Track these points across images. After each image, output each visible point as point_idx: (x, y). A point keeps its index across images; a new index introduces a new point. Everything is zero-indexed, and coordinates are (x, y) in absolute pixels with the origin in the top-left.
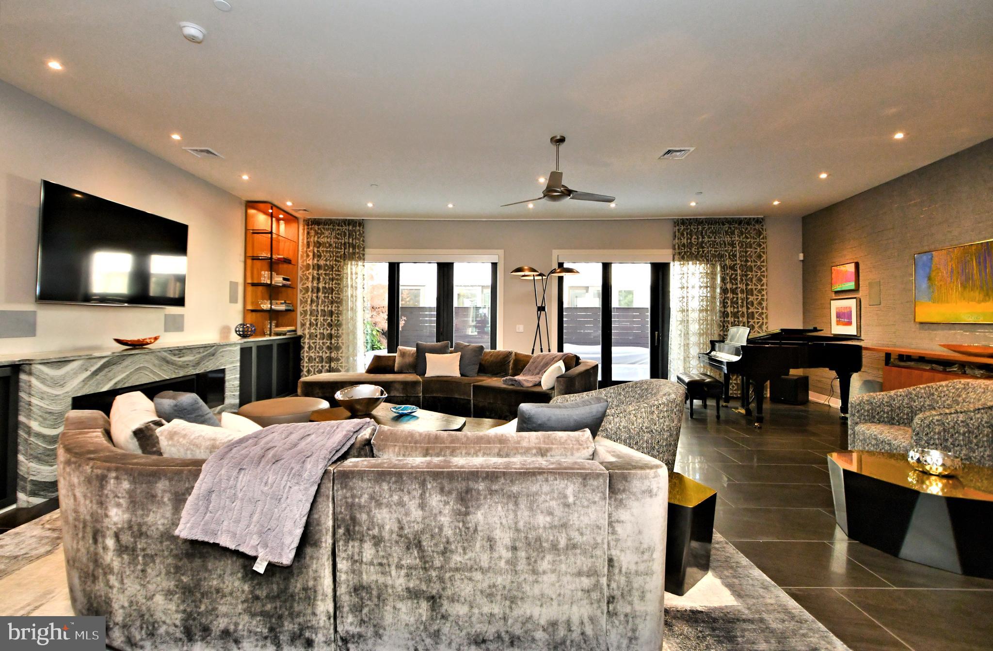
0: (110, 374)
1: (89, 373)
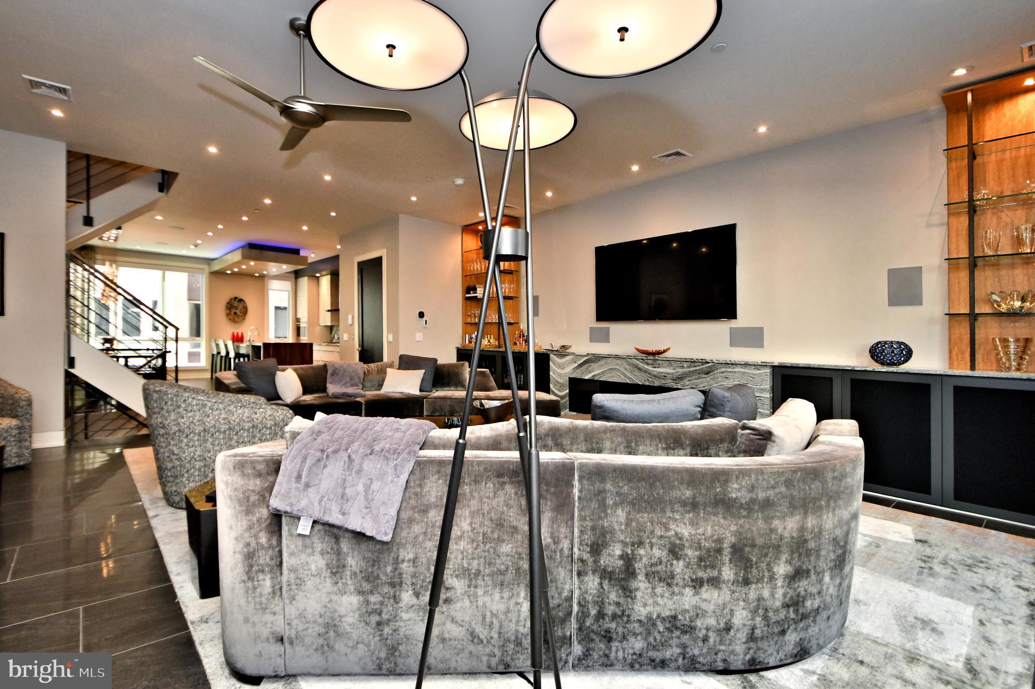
0: (590, 369)
1: (576, 365)
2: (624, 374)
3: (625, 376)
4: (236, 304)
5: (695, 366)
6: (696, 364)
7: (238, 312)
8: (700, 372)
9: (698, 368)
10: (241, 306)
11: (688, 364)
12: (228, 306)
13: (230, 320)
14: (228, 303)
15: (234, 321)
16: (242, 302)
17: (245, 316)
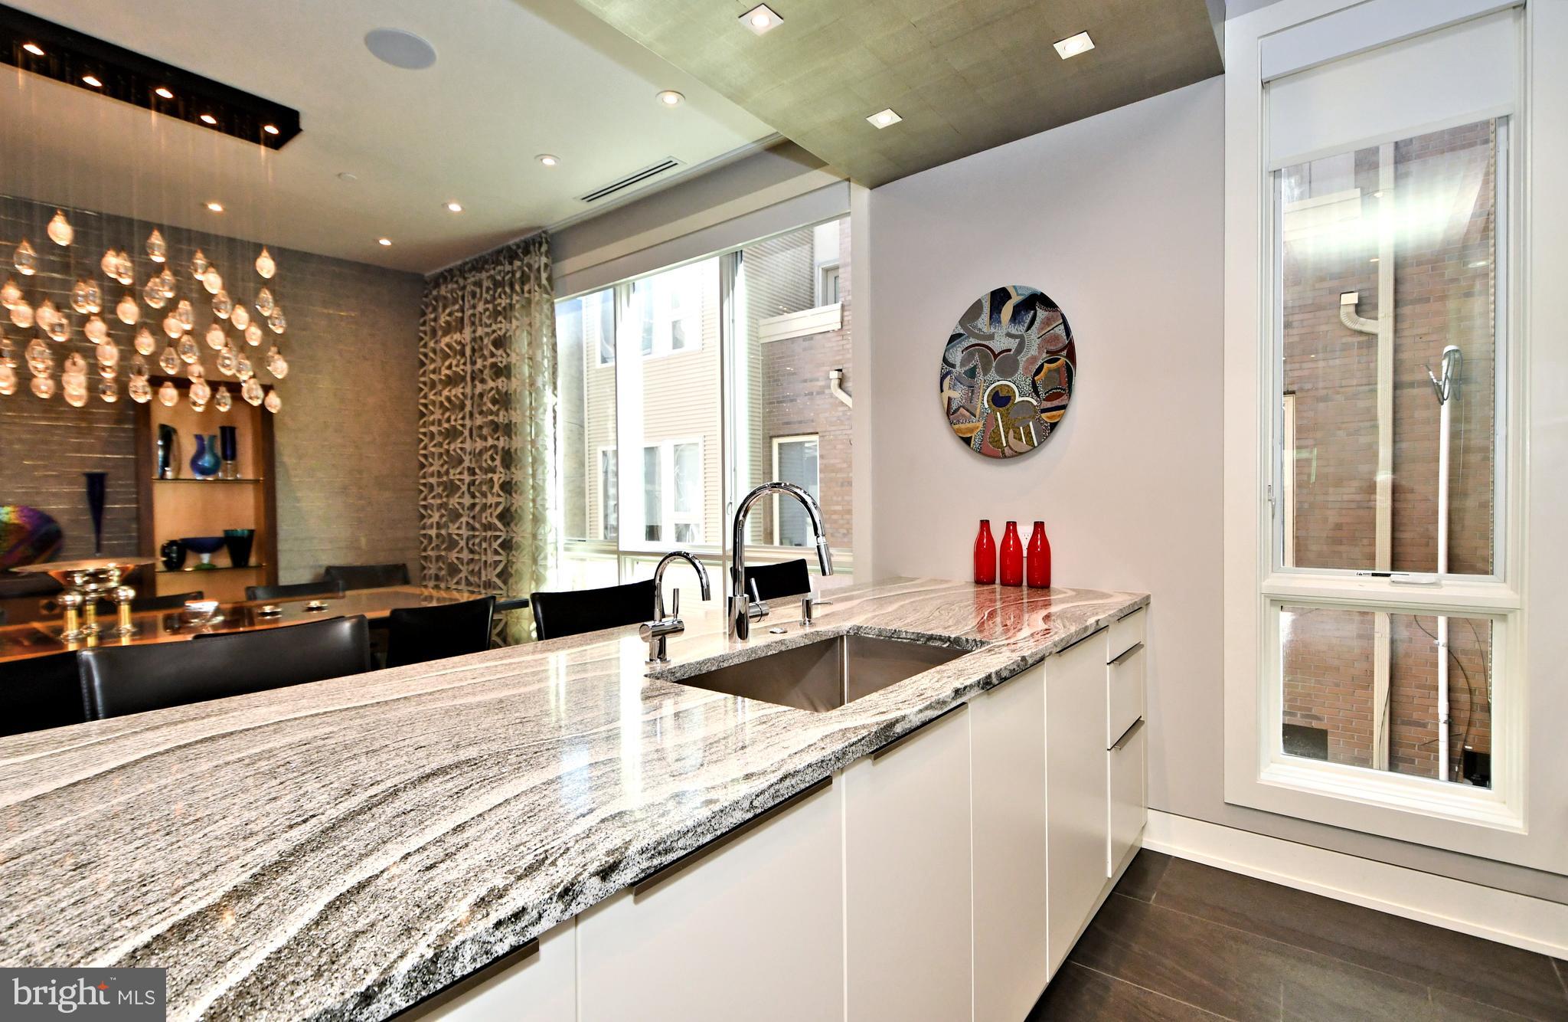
4: (1002, 336)
7: (1020, 383)
12: (957, 357)
13: (967, 441)
14: (954, 338)
15: (992, 450)
16: (1042, 314)
17: (1064, 407)
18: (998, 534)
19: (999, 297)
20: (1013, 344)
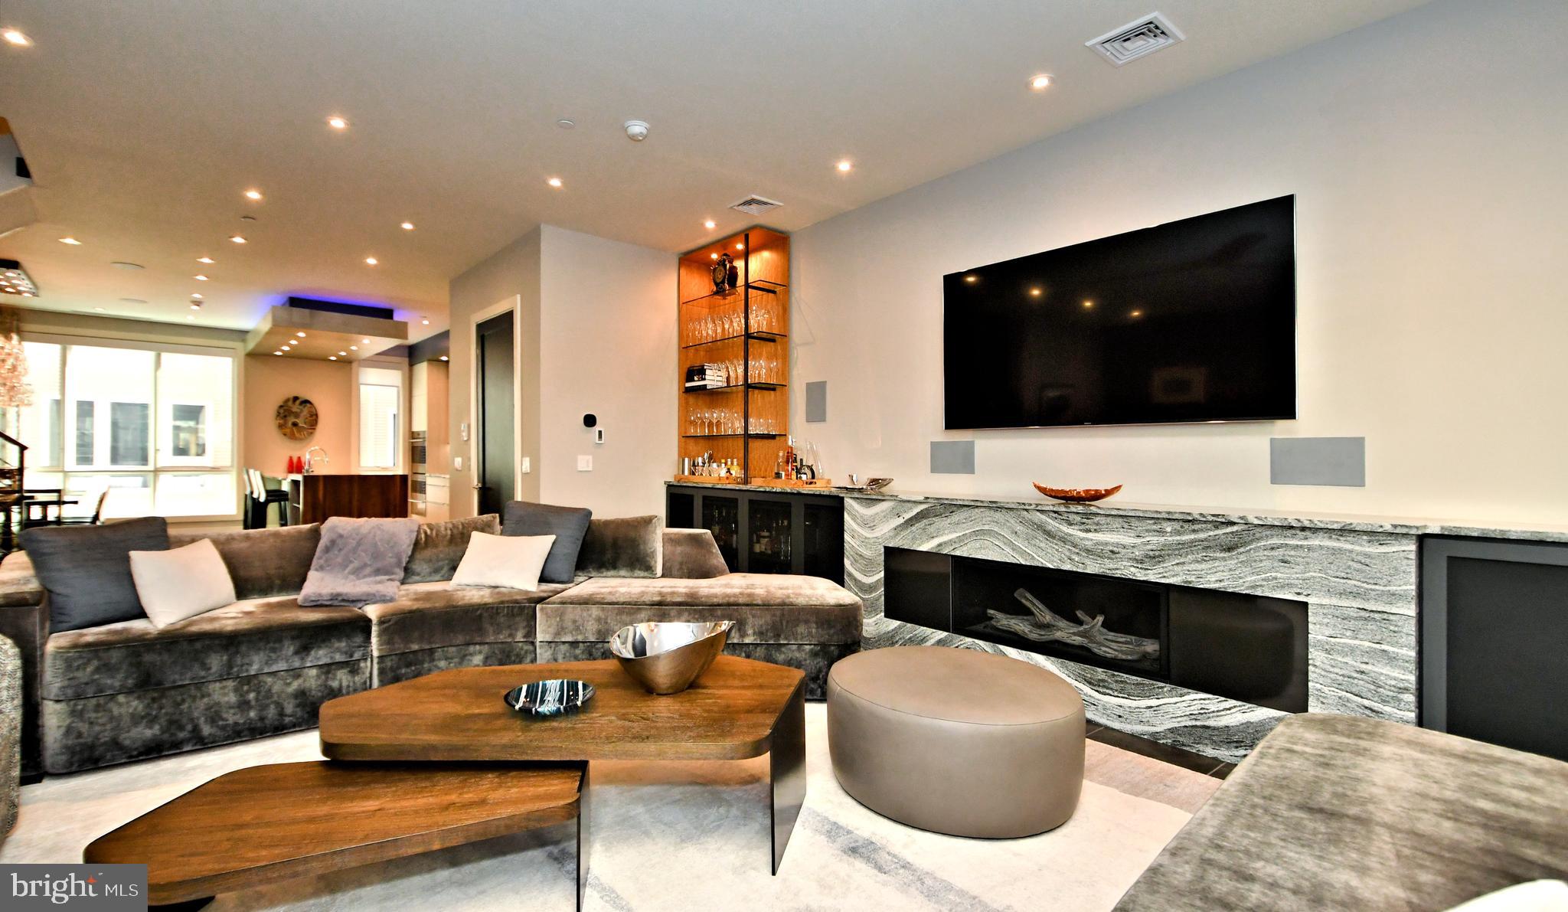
0: (932, 529)
2: (1011, 544)
3: (1014, 548)
4: (296, 408)
5: (1194, 531)
6: (1196, 527)
7: (300, 422)
8: (1207, 546)
9: (1202, 536)
10: (305, 412)
11: (1177, 526)
12: (282, 411)
13: (285, 435)
14: (281, 407)
15: (292, 437)
16: (308, 405)
17: (314, 429)
18: (295, 460)
19: (296, 398)
20: (298, 410)
